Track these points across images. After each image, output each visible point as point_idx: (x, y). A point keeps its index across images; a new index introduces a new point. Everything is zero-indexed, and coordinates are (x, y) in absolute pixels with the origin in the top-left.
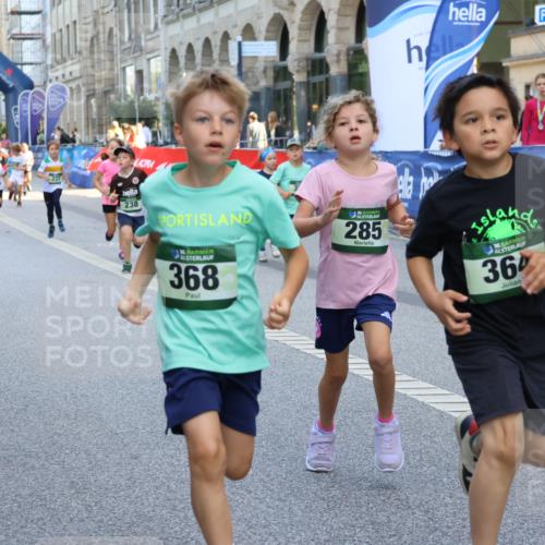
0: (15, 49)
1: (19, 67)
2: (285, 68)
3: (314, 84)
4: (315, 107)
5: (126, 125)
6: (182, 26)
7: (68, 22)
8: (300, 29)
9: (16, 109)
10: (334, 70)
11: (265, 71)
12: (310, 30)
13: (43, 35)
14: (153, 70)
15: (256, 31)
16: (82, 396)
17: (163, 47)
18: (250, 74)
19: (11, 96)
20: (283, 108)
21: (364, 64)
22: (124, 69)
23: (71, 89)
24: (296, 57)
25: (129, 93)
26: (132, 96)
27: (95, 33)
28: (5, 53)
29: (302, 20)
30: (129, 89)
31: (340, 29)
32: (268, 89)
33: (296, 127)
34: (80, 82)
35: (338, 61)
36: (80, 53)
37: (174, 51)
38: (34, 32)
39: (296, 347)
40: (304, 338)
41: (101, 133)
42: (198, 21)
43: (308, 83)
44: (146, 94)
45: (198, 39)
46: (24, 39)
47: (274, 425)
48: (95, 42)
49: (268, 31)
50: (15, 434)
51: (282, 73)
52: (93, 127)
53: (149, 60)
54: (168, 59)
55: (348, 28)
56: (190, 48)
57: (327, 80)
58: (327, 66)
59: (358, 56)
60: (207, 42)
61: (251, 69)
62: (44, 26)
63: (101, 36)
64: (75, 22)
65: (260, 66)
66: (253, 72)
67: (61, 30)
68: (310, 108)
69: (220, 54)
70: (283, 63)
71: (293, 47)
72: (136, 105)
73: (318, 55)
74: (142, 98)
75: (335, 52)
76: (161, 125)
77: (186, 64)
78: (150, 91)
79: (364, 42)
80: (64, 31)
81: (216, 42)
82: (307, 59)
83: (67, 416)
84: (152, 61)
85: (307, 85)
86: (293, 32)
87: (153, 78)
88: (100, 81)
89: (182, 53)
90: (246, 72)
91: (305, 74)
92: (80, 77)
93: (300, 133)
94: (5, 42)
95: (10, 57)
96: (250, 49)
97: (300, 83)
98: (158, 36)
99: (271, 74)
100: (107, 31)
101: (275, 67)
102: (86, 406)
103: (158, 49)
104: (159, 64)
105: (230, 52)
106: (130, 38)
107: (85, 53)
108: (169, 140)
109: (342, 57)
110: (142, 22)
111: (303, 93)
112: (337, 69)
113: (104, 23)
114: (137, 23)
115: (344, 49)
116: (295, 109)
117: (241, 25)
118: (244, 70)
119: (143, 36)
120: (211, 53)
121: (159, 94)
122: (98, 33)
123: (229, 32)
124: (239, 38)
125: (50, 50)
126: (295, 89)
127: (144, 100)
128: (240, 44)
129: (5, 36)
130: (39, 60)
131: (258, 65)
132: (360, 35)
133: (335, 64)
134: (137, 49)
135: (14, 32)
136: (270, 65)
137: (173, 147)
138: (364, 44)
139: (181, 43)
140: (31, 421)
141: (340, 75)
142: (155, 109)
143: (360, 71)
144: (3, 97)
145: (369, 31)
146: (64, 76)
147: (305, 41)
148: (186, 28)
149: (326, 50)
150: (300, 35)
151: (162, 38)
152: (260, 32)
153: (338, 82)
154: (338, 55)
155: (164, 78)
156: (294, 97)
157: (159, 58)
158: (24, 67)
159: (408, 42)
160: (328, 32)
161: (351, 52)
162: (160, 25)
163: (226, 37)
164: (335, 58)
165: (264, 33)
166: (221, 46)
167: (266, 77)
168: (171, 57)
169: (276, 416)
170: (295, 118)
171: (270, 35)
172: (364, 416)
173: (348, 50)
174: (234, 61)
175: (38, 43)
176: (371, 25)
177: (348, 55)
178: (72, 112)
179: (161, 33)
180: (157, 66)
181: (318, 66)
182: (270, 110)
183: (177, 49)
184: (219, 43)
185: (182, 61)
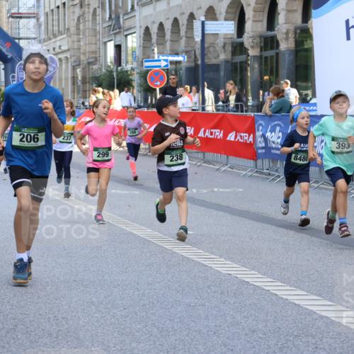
0: (14, 26)
1: (17, 41)
2: (242, 44)
3: (266, 58)
4: (266, 78)
5: (106, 91)
6: (155, 9)
7: (59, 3)
8: (254, 11)
9: (13, 77)
10: (283, 46)
11: (224, 47)
12: (263, 12)
13: (37, 14)
14: (130, 44)
15: (217, 12)
16: (63, 318)
17: (138, 26)
18: (211, 49)
19: (9, 65)
20: (238, 78)
21: (309, 41)
22: (105, 43)
23: (60, 60)
24: (251, 34)
25: (109, 64)
26: (112, 67)
27: (81, 13)
28: (5, 29)
29: (256, 4)
30: (109, 60)
31: (289, 11)
32: (226, 62)
33: (250, 94)
34: (68, 55)
35: (287, 39)
36: (68, 29)
37: (147, 29)
38: (30, 11)
39: (246, 280)
40: (253, 272)
41: (85, 97)
42: (168, 3)
43: (261, 56)
44: (123, 64)
45: (168, 19)
46: (21, 18)
47: (225, 346)
48: (81, 21)
49: (227, 12)
50: (5, 350)
51: (239, 48)
52: (78, 93)
53: (126, 36)
54: (142, 36)
55: (296, 11)
56: (161, 25)
57: (277, 54)
58: (278, 42)
59: (304, 35)
60: (176, 21)
61: (212, 45)
62: (38, 7)
63: (86, 15)
64: (64, 4)
65: (220, 42)
66: (214, 47)
67: (52, 10)
68: (262, 78)
69: (186, 32)
70: (240, 40)
71: (249, 26)
72: (115, 73)
73: (270, 33)
74: (119, 68)
75: (284, 31)
76: (135, 91)
77: (157, 39)
78: (127, 62)
79: (310, 22)
80: (55, 10)
81: (183, 21)
82: (260, 37)
83: (50, 335)
84: (129, 37)
85: (260, 59)
86: (249, 14)
87: (130, 52)
88: (84, 54)
89: (154, 30)
90: (208, 47)
91: (259, 50)
92: (68, 50)
93: (253, 100)
94: (5, 19)
95: (9, 33)
96: (211, 27)
97: (254, 56)
98: (135, 16)
99: (229, 48)
100: (91, 10)
101: (233, 43)
102: (66, 326)
103: (134, 28)
104: (135, 40)
105: (195, 30)
106: (110, 18)
107: (73, 30)
108: (142, 104)
109: (290, 35)
110: (121, 5)
111: (256, 66)
112: (286, 45)
113: (89, 5)
114: (117, 5)
115: (292, 28)
116: (249, 79)
117: (205, 8)
118: (206, 45)
119: (121, 16)
120: (179, 30)
121: (135, 65)
122: (84, 13)
123: (195, 13)
124: (203, 18)
125: (43, 27)
126: (249, 62)
127: (121, 69)
128: (203, 23)
129: (5, 15)
130: (34, 36)
131: (218, 41)
132: (306, 16)
133: (284, 41)
134: (116, 27)
135: (13, 11)
136: (228, 41)
137: (146, 110)
138: (309, 25)
139: (154, 22)
140: (19, 339)
141: (288, 50)
142: (130, 77)
143: (306, 47)
144: (3, 66)
145: (314, 12)
146: (54, 49)
147: (259, 21)
148: (158, 9)
149: (276, 29)
150: (254, 16)
151: (137, 18)
152: (221, 13)
153: (287, 56)
154: (287, 33)
155: (138, 53)
156: (249, 69)
157: (134, 35)
158: (21, 41)
159: (347, 22)
160: (279, 14)
161: (299, 31)
162: (136, 7)
163: (192, 17)
164: (284, 36)
165: (224, 14)
166: (187, 25)
167: (225, 51)
168: (144, 34)
169: (228, 338)
170: (249, 87)
171: (229, 15)
172: (303, 340)
173: (296, 29)
174: (198, 38)
175: (33, 21)
176: (316, 8)
177: (296, 33)
178: (60, 80)
179: (137, 14)
180: (133, 42)
181: (269, 42)
182: (228, 80)
183: (150, 27)
184: (185, 22)
185: (154, 37)
